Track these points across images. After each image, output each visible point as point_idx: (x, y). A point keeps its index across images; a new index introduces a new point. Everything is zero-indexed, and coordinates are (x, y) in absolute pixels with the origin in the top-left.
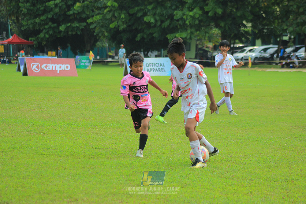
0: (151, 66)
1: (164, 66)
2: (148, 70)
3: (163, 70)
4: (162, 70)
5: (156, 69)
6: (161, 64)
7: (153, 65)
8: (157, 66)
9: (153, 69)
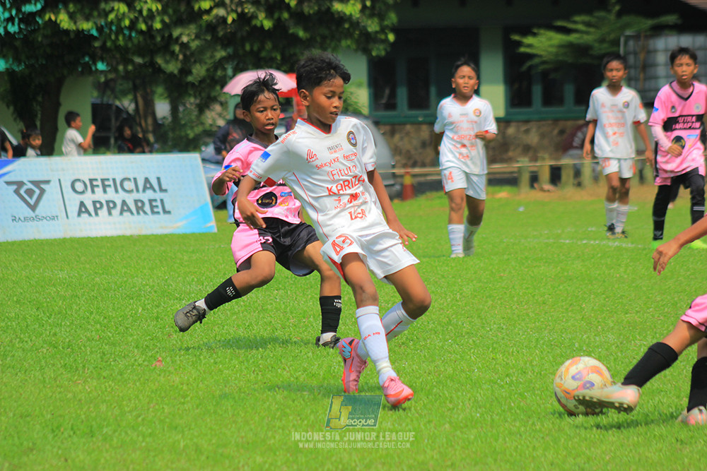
0: (99, 190)
1: (162, 190)
2: (82, 209)
3: (160, 209)
4: (152, 207)
5: (124, 203)
6: (147, 180)
7: (105, 187)
8: (130, 192)
9: (108, 202)
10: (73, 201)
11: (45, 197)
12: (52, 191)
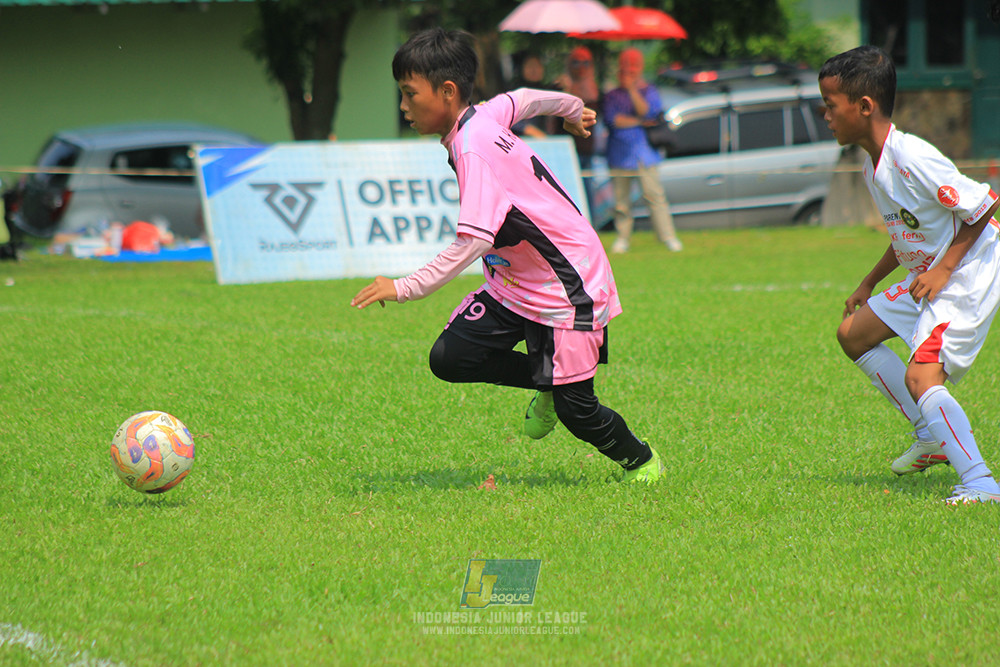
2: (376, 230)
5: (444, 220)
7: (413, 193)
10: (361, 217)
11: (315, 210)
12: (326, 199)
